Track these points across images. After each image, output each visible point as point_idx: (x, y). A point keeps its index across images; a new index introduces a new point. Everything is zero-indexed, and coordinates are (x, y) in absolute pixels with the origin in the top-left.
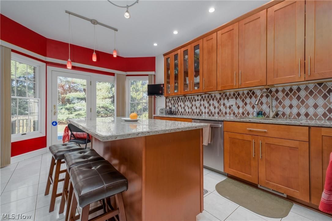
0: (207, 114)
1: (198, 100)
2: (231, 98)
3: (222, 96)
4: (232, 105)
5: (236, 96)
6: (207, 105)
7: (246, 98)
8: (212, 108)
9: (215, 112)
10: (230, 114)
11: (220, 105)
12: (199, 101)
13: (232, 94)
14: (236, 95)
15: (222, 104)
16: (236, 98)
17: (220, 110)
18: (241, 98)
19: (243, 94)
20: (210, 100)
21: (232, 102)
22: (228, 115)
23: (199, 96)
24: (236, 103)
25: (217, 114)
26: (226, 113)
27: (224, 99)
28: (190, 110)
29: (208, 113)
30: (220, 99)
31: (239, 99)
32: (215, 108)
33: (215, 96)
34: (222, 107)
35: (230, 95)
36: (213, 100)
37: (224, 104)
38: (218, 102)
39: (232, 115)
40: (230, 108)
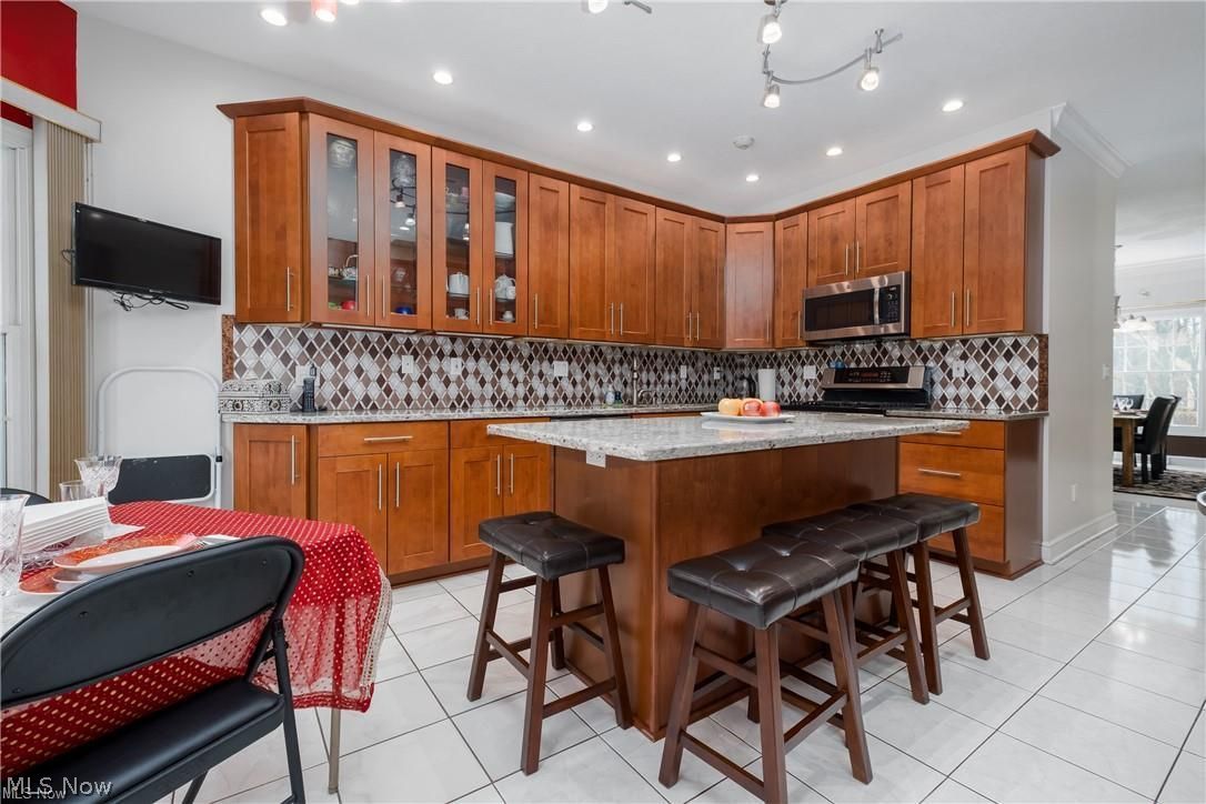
0: (488, 403)
1: (453, 354)
2: (558, 360)
3: (536, 351)
4: (560, 378)
5: (570, 355)
6: (489, 374)
7: (588, 361)
8: (505, 382)
9: (515, 395)
10: (556, 399)
11: (531, 375)
12: (459, 360)
13: (560, 349)
14: (570, 352)
15: (536, 371)
16: (570, 361)
17: (531, 390)
18: (578, 362)
19: (583, 352)
20: (499, 358)
21: (560, 369)
22: (551, 402)
23: (459, 341)
24: (570, 375)
25: (521, 403)
26: (546, 398)
27: (541, 361)
28: (415, 391)
29: (493, 399)
30: (531, 358)
31: (574, 363)
32: (515, 383)
33: (515, 349)
34: (536, 383)
35: (555, 351)
36: (510, 359)
37: (541, 375)
38: (526, 367)
39: (561, 402)
40: (555, 383)
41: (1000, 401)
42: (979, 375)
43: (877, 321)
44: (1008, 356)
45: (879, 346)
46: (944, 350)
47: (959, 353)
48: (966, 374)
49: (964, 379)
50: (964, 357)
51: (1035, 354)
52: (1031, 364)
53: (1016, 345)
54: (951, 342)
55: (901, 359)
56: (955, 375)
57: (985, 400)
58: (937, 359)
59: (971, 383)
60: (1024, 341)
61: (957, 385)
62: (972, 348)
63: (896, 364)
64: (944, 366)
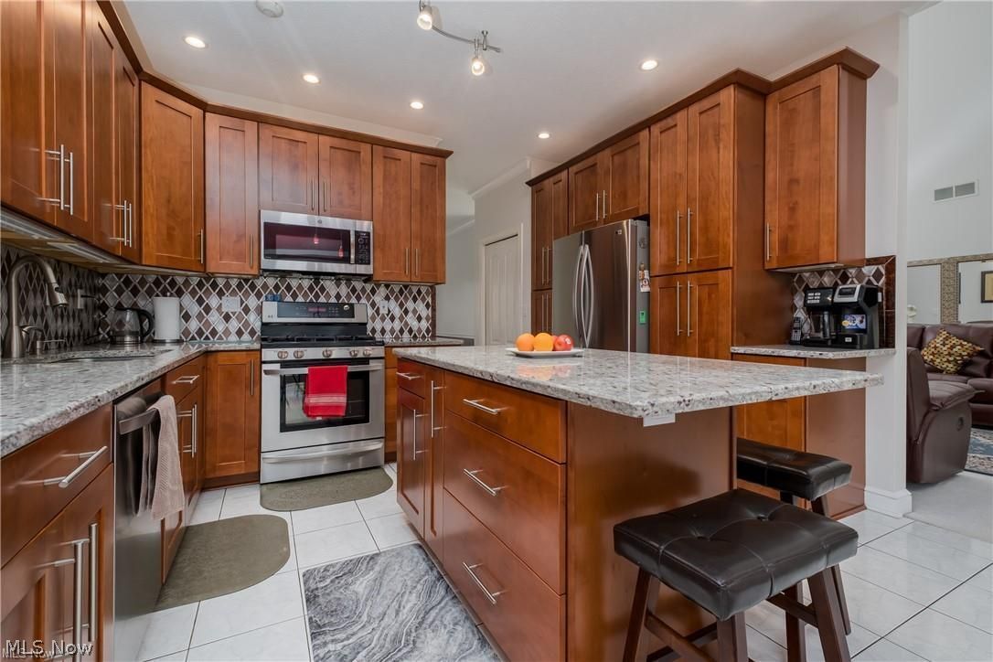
41: (410, 331)
42: (397, 312)
43: (352, 261)
44: (415, 300)
45: (317, 283)
46: (373, 291)
47: (384, 295)
48: (389, 311)
49: (388, 315)
50: (387, 298)
51: (429, 300)
52: (427, 306)
53: (419, 292)
54: (378, 286)
55: (338, 296)
56: (381, 312)
57: (402, 331)
58: (368, 298)
59: (393, 319)
60: (423, 290)
61: (383, 319)
62: (392, 291)
63: (333, 300)
64: (373, 305)
